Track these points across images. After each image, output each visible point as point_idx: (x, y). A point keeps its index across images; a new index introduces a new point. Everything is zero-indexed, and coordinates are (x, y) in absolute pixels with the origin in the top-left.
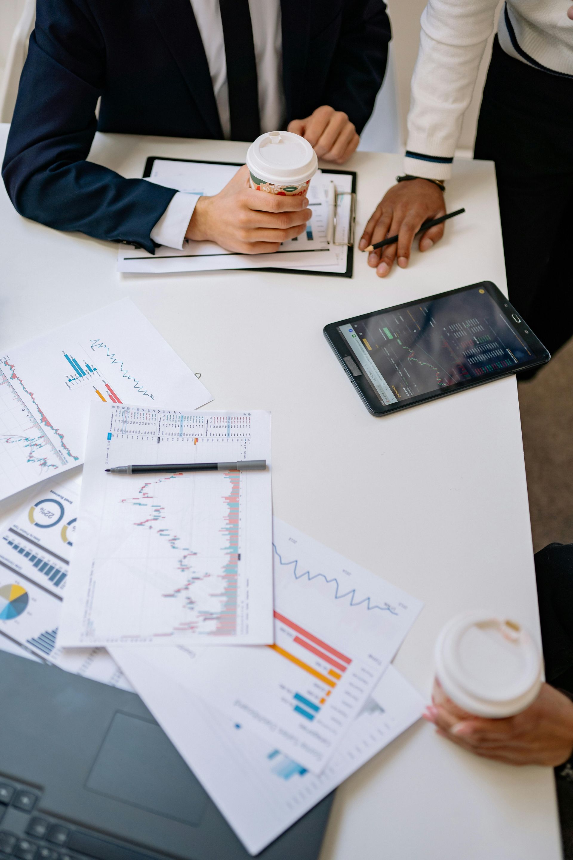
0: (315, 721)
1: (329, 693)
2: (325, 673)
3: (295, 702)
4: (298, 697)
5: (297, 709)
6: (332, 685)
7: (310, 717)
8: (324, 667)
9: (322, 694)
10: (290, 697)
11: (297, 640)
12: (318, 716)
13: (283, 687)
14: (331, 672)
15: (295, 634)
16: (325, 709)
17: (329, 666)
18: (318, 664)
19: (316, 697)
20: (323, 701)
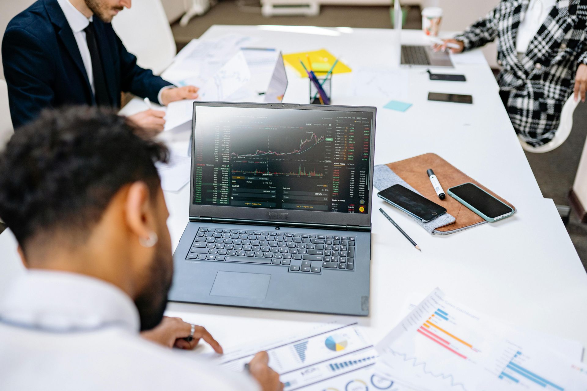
0: (437, 309)
1: (430, 318)
2: (432, 327)
3: (447, 317)
4: (447, 319)
5: (446, 314)
6: (427, 321)
7: (439, 310)
8: (432, 329)
9: (433, 318)
10: (450, 319)
11: (448, 343)
12: (436, 310)
13: (454, 324)
14: (428, 327)
15: (450, 346)
16: (432, 312)
17: (429, 330)
18: (436, 331)
19: (436, 318)
20: (433, 315)
